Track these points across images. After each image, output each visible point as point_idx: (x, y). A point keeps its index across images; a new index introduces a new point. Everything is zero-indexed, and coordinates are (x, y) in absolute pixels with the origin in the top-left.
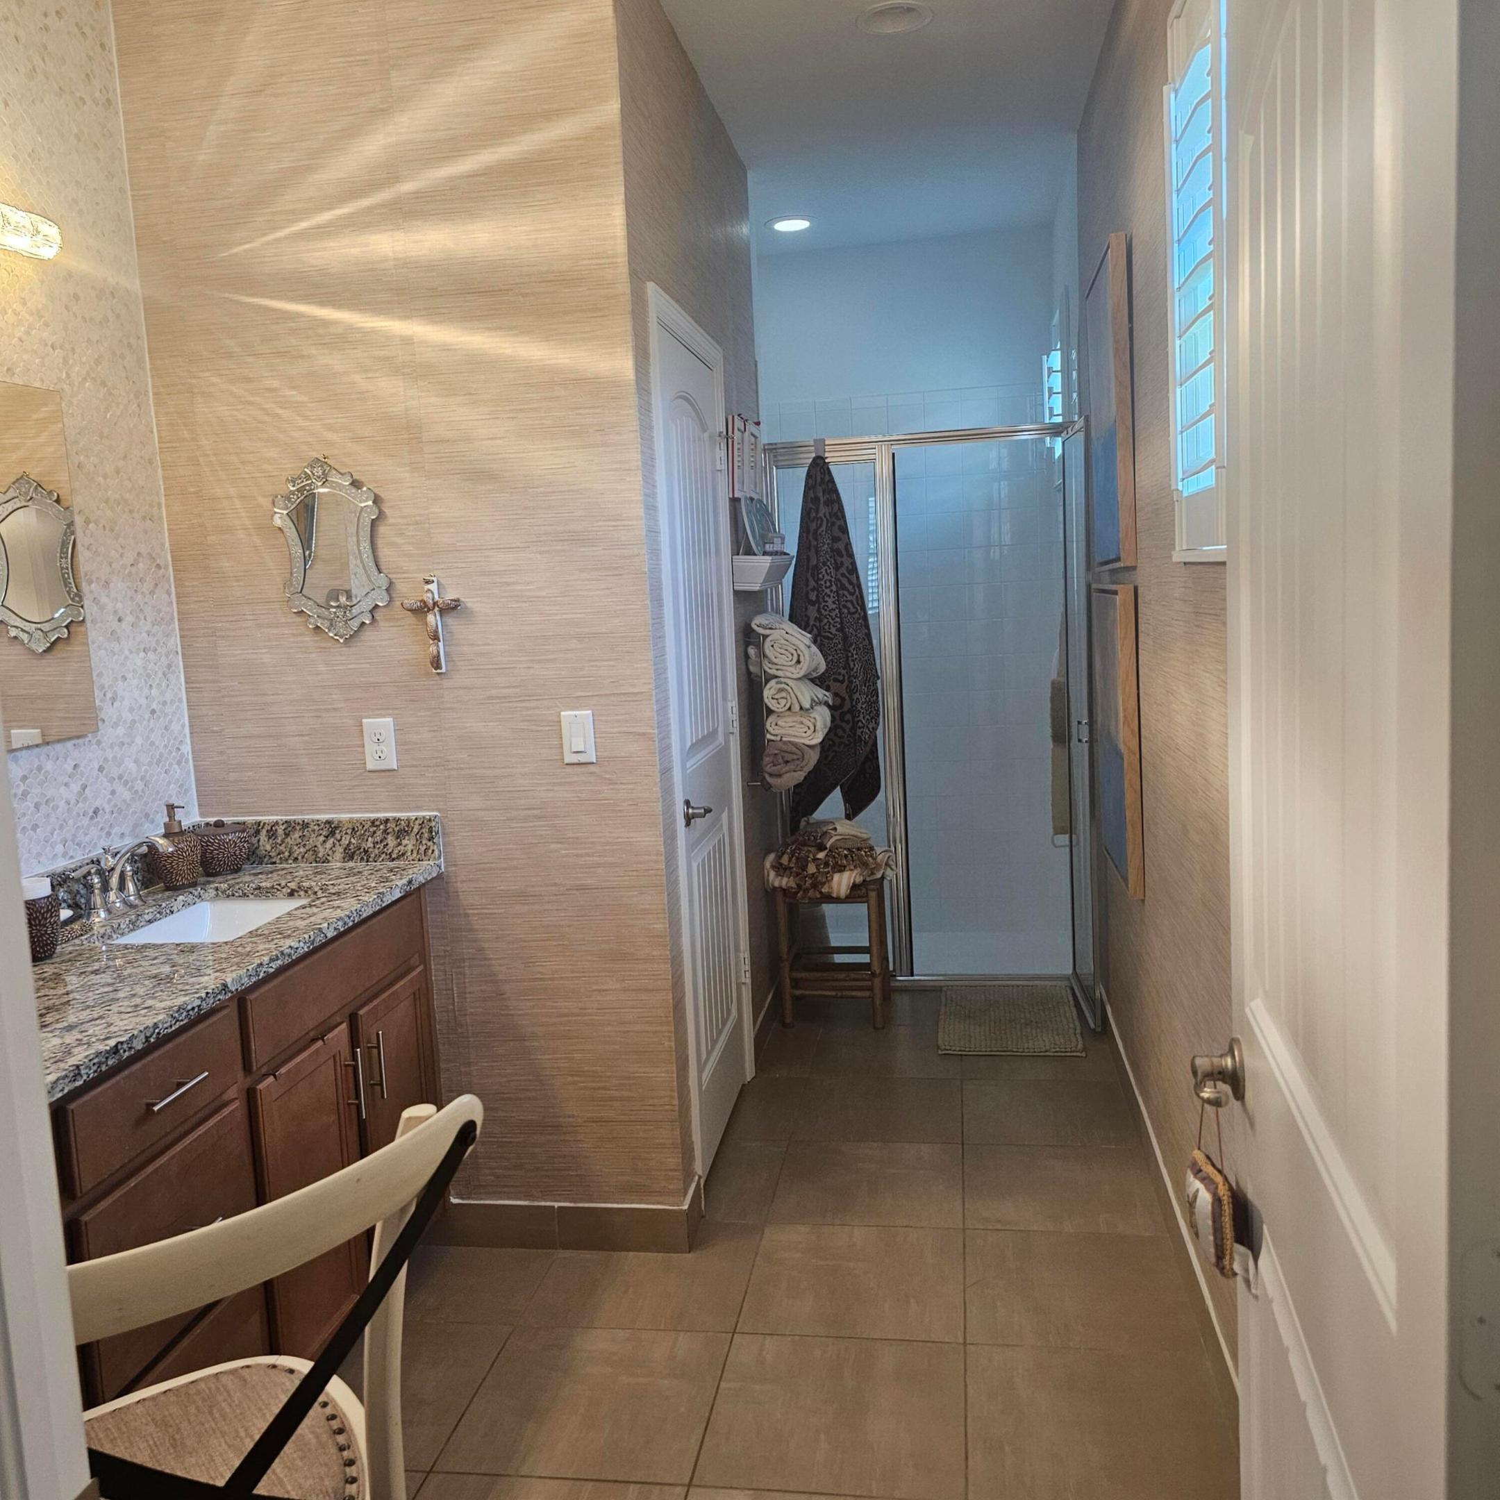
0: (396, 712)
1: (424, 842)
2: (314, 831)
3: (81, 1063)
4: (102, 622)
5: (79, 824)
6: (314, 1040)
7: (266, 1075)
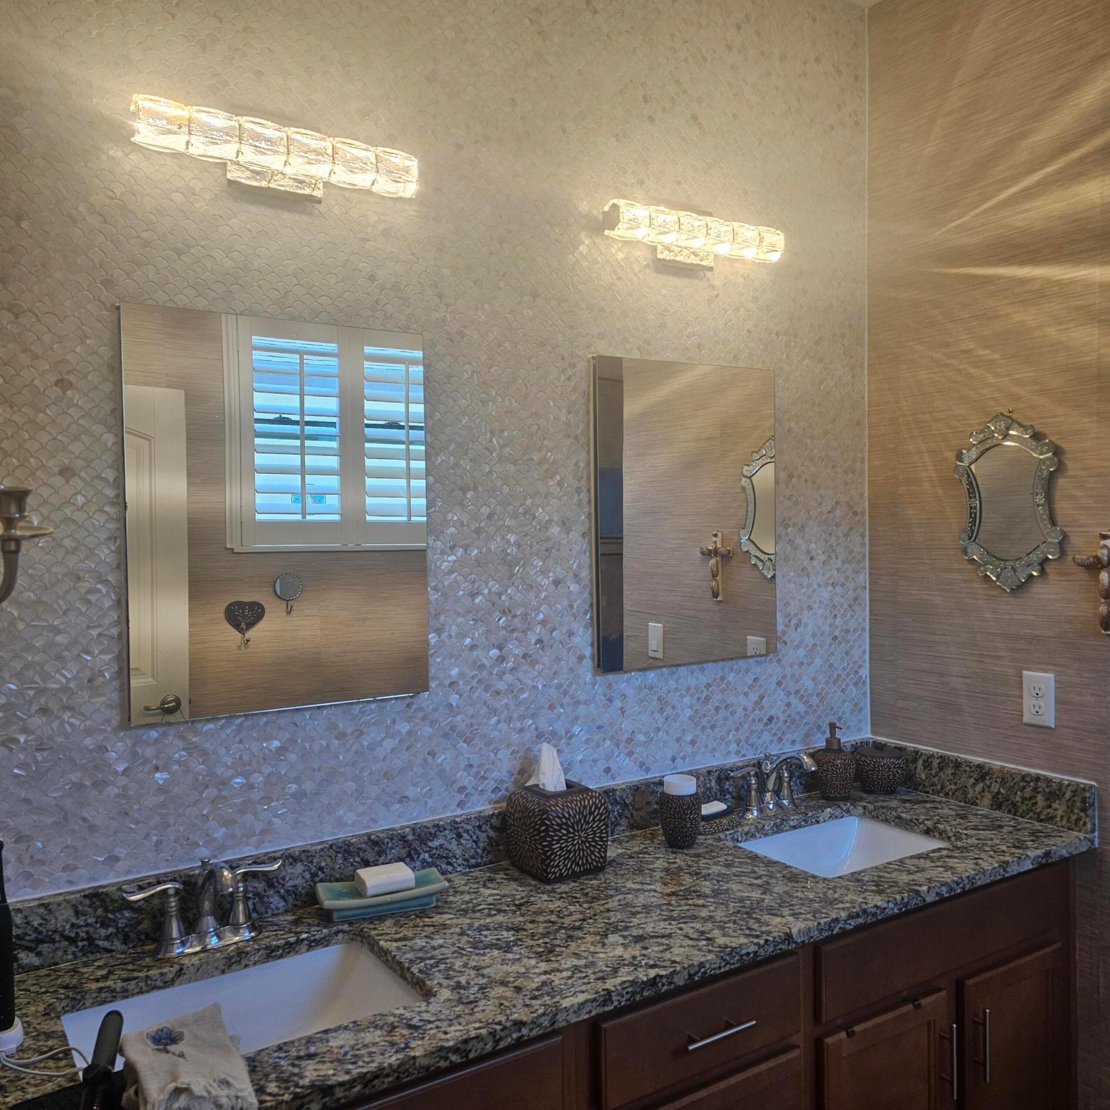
0: (1058, 669)
1: (1076, 811)
2: (965, 771)
3: (613, 989)
4: (793, 560)
5: (753, 728)
6: (905, 1002)
7: (839, 1029)
